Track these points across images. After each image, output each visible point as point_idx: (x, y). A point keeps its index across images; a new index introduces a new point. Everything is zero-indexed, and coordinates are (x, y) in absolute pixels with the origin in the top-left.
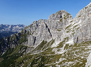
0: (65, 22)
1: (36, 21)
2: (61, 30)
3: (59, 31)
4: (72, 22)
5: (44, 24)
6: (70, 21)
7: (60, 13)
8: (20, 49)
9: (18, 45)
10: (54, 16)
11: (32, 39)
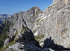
0: (37, 16)
1: (17, 13)
2: (33, 22)
3: (32, 23)
4: (41, 16)
5: (21, 18)
6: (40, 15)
7: (33, 9)
8: (4, 38)
9: (2, 34)
10: (29, 12)
11: (12, 31)
